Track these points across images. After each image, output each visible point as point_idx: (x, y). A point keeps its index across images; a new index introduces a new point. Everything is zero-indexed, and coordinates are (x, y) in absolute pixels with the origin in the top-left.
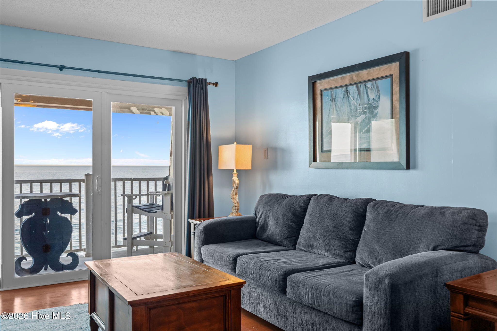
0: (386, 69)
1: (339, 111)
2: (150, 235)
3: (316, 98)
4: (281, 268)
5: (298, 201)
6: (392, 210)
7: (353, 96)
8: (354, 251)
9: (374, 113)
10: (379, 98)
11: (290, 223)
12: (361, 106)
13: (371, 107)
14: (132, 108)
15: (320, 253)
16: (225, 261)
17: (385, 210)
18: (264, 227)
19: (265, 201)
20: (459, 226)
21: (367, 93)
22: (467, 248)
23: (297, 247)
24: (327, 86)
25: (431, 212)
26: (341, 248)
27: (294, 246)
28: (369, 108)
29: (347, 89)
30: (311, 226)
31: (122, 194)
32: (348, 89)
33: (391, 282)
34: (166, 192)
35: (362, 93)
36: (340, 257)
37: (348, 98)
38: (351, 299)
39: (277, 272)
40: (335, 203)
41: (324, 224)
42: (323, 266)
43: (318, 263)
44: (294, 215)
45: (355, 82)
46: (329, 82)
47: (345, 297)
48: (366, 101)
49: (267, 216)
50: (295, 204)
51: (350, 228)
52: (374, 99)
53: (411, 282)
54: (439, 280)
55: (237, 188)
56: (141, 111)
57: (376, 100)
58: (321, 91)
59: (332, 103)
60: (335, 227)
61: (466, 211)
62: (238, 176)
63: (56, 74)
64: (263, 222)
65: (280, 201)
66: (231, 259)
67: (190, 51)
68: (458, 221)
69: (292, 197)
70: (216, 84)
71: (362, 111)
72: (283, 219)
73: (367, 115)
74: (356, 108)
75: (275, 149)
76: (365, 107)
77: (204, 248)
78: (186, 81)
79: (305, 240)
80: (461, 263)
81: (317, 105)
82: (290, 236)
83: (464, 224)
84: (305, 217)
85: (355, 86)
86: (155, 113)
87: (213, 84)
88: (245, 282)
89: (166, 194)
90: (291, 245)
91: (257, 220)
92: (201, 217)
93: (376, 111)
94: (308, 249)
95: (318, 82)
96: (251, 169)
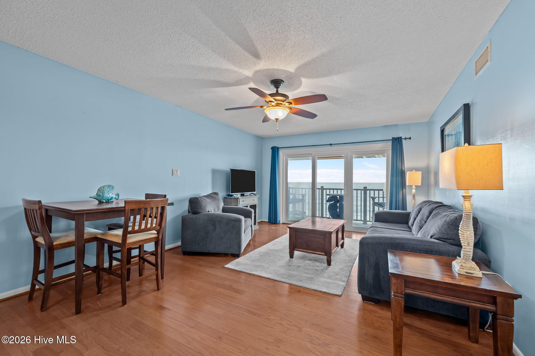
14: (363, 157)
24: (446, 132)
31: (369, 196)
58: (445, 136)
75: (436, 174)
78: (391, 140)
81: (444, 145)
87: (404, 139)
95: (444, 130)
96: (421, 185)
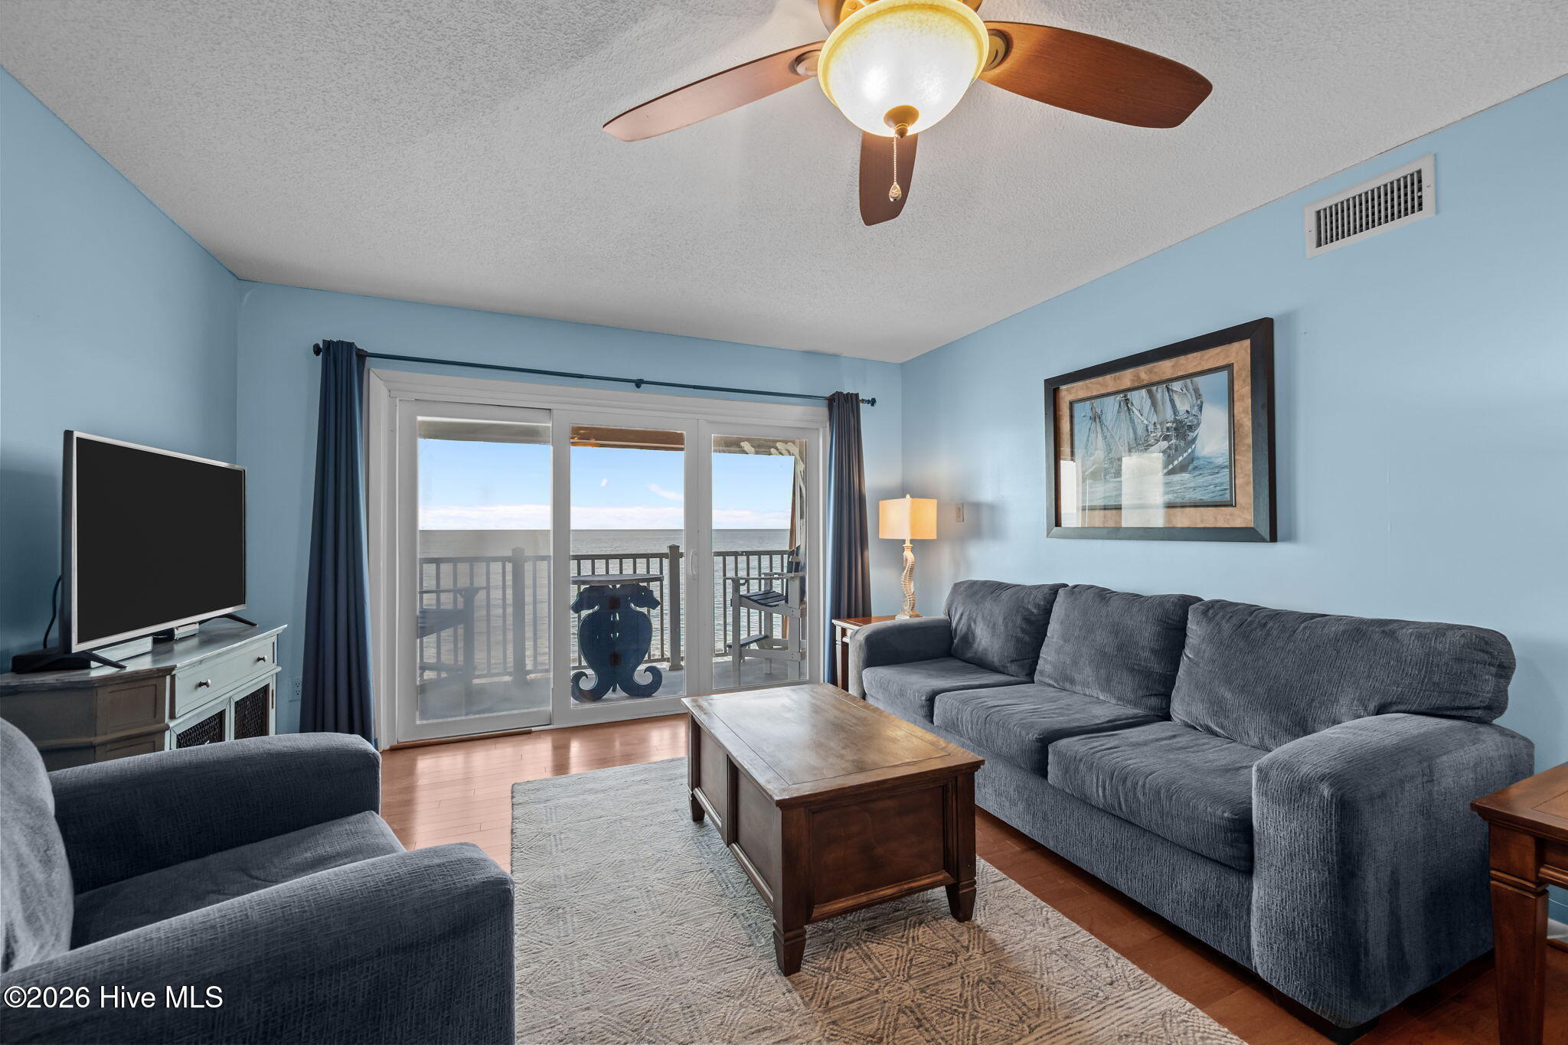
0: (1217, 354)
1: (1108, 437)
2: (765, 640)
3: (1060, 415)
4: (1032, 725)
5: (1032, 596)
6: (1251, 623)
7: (1139, 408)
8: (1167, 697)
9: (1189, 438)
10: (1201, 411)
11: (1020, 635)
12: (1158, 426)
13: (1183, 427)
14: (742, 444)
15: (1087, 693)
16: (911, 701)
17: (1234, 620)
18: (968, 639)
19: (965, 593)
20: (1446, 664)
21: (1172, 401)
22: (1470, 713)
23: (1036, 679)
24: (1082, 394)
25: (1358, 630)
26: (1136, 687)
27: (1030, 676)
28: (1176, 429)
29: (1125, 396)
30: (1065, 641)
32: (1129, 397)
33: (1340, 794)
34: (792, 575)
35: (1160, 403)
36: (1136, 705)
37: (1129, 413)
38: (1219, 812)
39: (1023, 733)
40: (1114, 603)
41: (1093, 640)
42: (1110, 724)
43: (1097, 717)
44: (1026, 620)
45: (1145, 382)
46: (1087, 386)
47: (1201, 807)
48: (1169, 414)
49: (972, 620)
50: (1026, 601)
51: (1153, 651)
52: (1187, 411)
53: (1383, 795)
54: (1436, 789)
55: (912, 570)
56: (757, 449)
57: (1194, 413)
58: (1071, 404)
59: (1094, 424)
60: (1120, 648)
61: (1459, 633)
62: (912, 550)
63: (630, 394)
64: (964, 630)
65: (994, 595)
66: (924, 698)
67: (832, 351)
68: (1440, 654)
69: (1017, 588)
70: (873, 402)
71: (1161, 436)
72: (1006, 626)
73: (1173, 441)
74: (1147, 430)
75: (977, 506)
76: (1168, 429)
77: (867, 673)
78: (826, 398)
79: (1055, 667)
80: (1473, 748)
81: (1061, 428)
82: (1020, 658)
83: (1459, 660)
84: (1048, 623)
85: (1144, 392)
86: (778, 450)
87: (868, 402)
88: (984, 761)
89: (792, 578)
90: (1024, 673)
91: (954, 625)
92: (850, 616)
93: (1192, 435)
94: (1061, 684)
95: (1063, 387)
96: (936, 538)
